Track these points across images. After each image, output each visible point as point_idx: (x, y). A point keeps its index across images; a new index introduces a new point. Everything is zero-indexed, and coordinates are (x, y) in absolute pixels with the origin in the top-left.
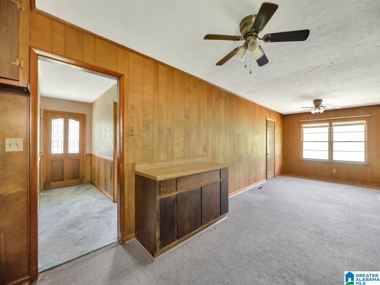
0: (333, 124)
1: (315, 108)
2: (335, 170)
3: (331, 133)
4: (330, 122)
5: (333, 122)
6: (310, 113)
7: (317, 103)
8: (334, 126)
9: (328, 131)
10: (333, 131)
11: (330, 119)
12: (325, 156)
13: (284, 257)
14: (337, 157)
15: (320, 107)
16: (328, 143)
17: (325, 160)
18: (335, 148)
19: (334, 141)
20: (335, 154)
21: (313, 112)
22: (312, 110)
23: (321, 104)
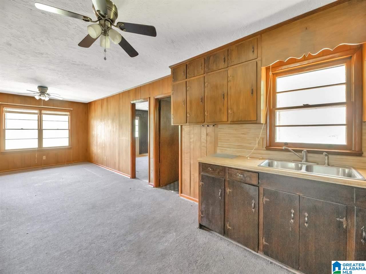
0: (43, 112)
1: (39, 94)
2: (45, 156)
3: (40, 121)
4: (41, 109)
5: (43, 110)
6: (33, 98)
7: (43, 89)
8: (43, 114)
9: (37, 119)
10: (42, 119)
11: (40, 106)
12: (34, 145)
13: (102, 237)
14: (47, 144)
15: (46, 95)
16: (37, 130)
17: (35, 148)
18: (44, 135)
19: (43, 129)
20: (44, 141)
21: (37, 98)
22: (36, 95)
23: (46, 92)
